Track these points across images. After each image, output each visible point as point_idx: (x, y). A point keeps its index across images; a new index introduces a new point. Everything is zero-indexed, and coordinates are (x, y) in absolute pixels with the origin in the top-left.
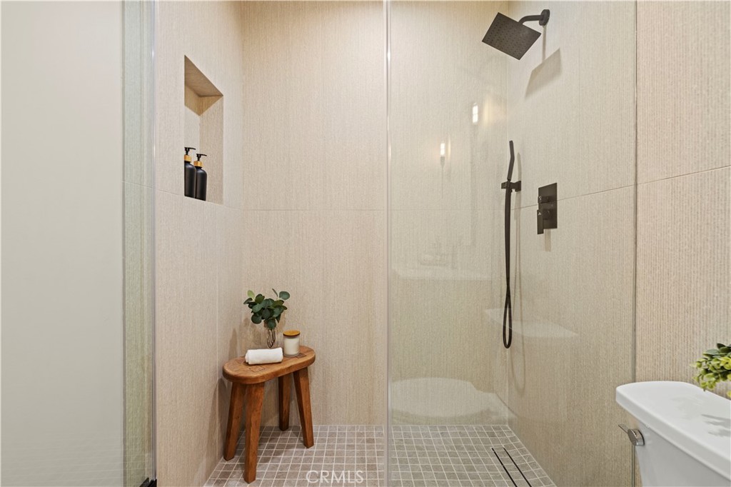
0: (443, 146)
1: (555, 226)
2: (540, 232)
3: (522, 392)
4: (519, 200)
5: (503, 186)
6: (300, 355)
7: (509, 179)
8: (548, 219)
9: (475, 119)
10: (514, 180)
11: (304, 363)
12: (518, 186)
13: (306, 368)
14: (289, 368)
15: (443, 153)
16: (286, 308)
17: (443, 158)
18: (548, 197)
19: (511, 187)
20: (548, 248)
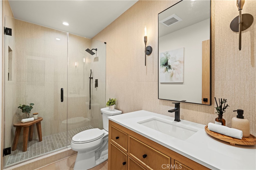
0: (76, 63)
1: (97, 86)
2: (95, 87)
3: (92, 118)
4: (92, 81)
5: (89, 78)
6: (38, 119)
7: (91, 76)
8: (96, 85)
9: (84, 61)
10: (91, 77)
11: (39, 120)
12: (92, 78)
13: (40, 122)
14: (37, 122)
15: (76, 65)
16: (33, 108)
17: (76, 66)
18: (97, 81)
19: (91, 78)
20: (97, 90)
